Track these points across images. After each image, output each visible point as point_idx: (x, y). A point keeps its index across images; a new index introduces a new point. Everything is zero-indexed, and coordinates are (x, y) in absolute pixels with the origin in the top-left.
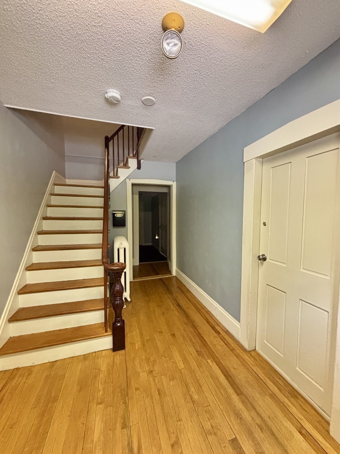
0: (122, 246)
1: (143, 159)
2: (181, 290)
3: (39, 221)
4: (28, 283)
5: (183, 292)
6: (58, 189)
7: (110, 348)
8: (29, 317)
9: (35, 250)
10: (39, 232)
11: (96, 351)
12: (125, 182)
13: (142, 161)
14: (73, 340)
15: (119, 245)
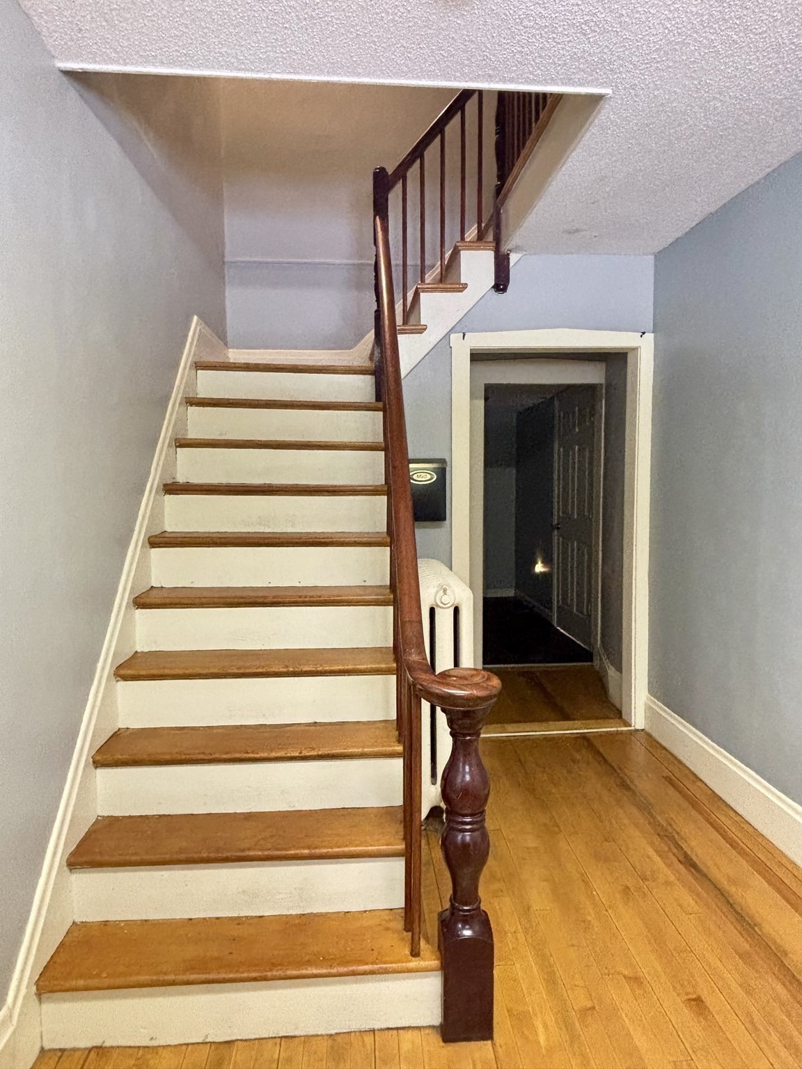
0: (446, 599)
1: (517, 249)
2: (685, 796)
3: (152, 499)
4: (122, 724)
5: (694, 804)
6: (210, 384)
7: (431, 1024)
8: (134, 858)
9: (143, 601)
10: (157, 540)
11: (376, 1027)
12: (444, 345)
13: (513, 258)
14: (289, 972)
15: (437, 592)
